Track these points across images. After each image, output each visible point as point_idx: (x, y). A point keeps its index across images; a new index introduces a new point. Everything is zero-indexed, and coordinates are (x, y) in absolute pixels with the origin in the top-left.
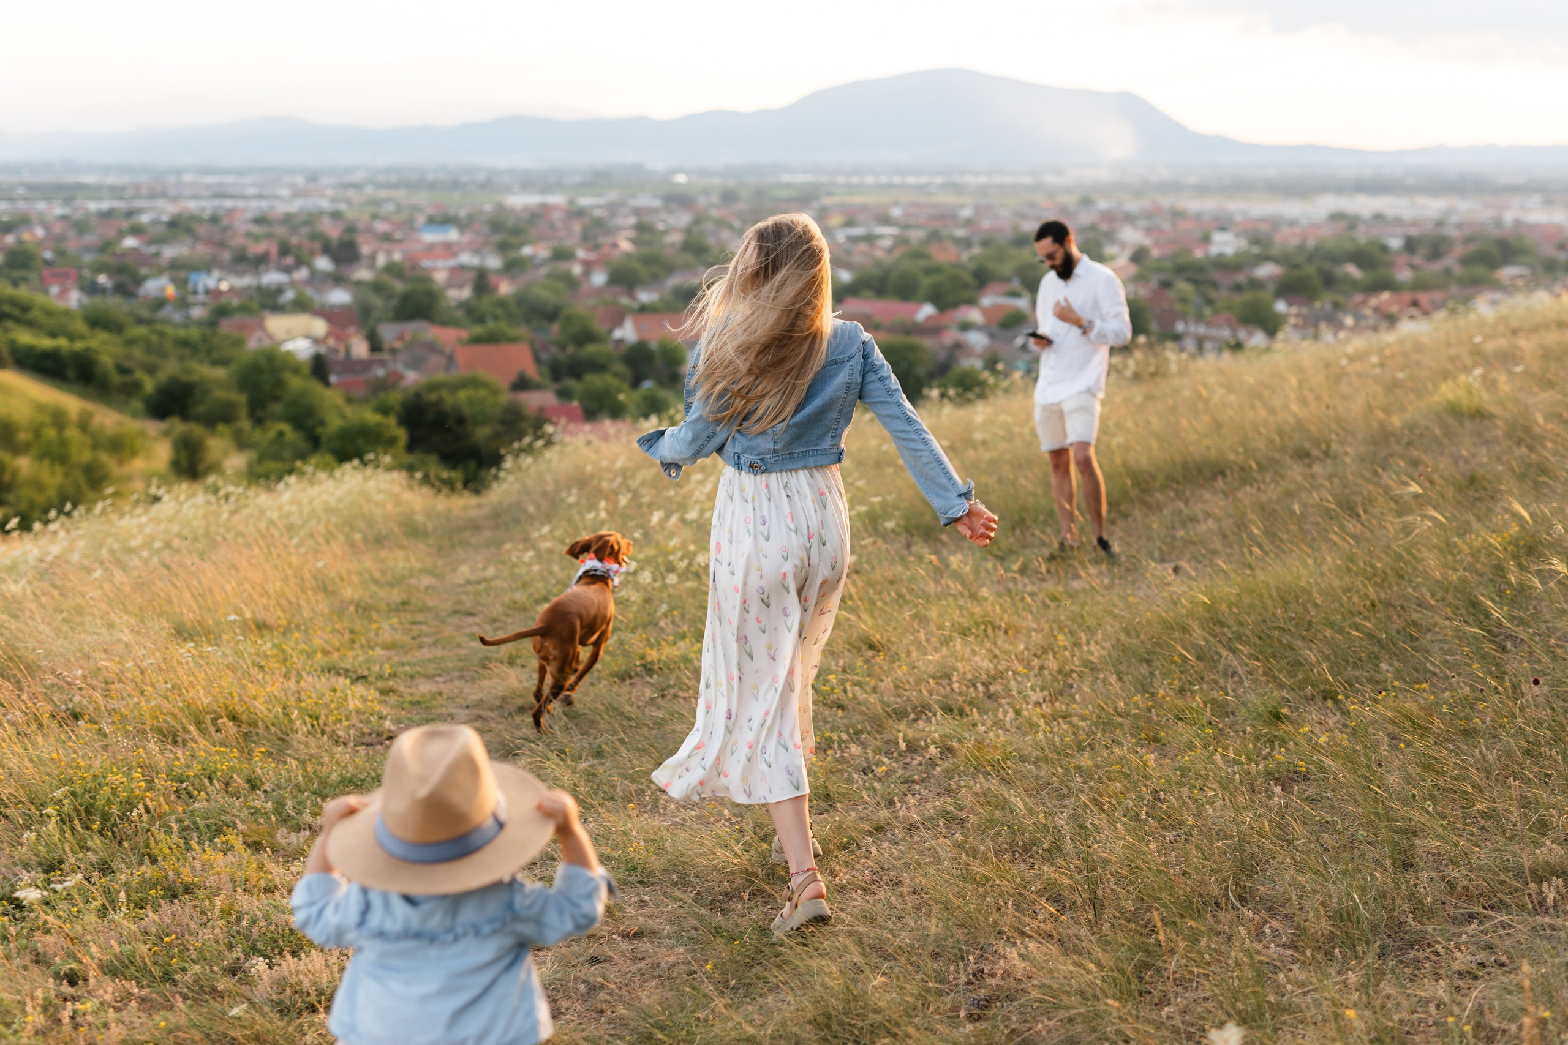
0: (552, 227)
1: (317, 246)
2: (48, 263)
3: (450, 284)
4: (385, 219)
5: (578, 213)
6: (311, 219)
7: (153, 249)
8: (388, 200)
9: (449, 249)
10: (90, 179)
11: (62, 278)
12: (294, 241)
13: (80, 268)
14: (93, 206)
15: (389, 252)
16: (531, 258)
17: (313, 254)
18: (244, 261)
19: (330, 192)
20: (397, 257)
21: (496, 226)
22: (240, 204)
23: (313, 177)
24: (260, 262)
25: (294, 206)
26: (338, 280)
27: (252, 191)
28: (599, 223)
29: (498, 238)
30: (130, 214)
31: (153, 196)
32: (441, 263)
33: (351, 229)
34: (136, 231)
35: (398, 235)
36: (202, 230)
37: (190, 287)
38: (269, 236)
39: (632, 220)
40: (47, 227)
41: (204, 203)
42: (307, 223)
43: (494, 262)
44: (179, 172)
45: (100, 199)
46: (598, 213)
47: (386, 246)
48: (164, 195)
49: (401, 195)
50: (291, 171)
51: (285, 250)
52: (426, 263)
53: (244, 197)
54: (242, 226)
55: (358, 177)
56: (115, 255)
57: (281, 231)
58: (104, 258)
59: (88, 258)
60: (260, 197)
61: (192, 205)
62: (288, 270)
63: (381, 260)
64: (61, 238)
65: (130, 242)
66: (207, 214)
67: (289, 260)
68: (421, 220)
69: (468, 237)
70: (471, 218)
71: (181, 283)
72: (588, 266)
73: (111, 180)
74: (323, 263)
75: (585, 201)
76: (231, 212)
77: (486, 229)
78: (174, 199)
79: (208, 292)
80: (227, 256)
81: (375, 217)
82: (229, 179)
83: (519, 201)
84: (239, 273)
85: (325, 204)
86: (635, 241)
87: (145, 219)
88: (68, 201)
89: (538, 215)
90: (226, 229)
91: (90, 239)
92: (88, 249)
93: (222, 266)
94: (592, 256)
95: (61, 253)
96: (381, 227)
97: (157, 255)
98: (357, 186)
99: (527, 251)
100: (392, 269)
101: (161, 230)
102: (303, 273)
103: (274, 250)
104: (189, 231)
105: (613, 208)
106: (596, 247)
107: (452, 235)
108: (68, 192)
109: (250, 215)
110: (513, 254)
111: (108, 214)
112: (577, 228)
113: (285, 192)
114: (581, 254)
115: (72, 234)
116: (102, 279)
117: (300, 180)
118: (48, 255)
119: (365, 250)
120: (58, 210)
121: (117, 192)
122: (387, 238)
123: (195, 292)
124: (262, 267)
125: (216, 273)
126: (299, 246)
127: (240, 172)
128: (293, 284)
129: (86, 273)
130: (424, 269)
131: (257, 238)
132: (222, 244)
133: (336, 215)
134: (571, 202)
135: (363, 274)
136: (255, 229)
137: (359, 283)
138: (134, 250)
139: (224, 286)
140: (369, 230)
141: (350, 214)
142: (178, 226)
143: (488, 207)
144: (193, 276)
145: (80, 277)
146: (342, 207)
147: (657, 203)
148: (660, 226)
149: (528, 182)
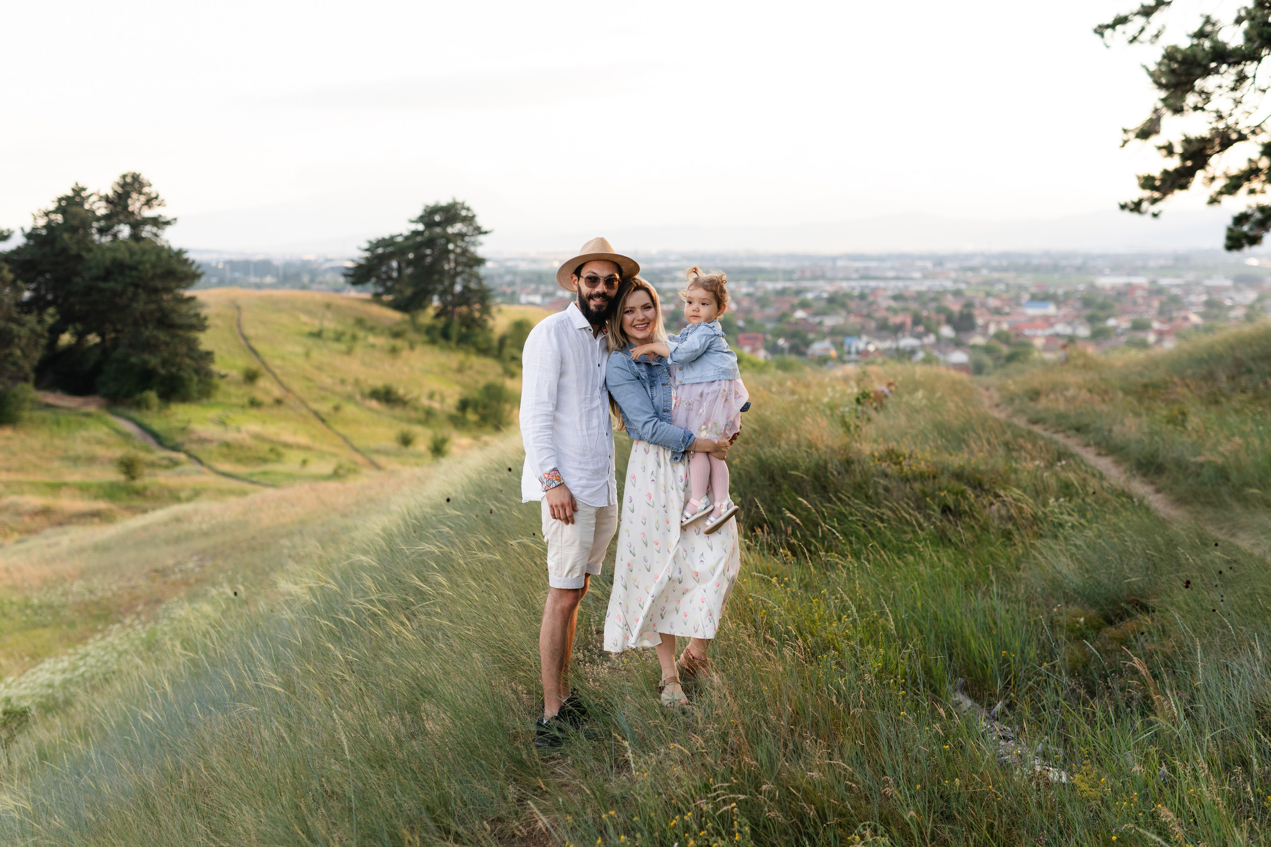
0: (1135, 303)
1: (942, 317)
2: (741, 329)
3: (1046, 348)
4: (996, 296)
5: (1156, 291)
6: (938, 296)
7: (817, 319)
8: (1000, 281)
9: (1047, 321)
10: (767, 265)
11: (752, 341)
12: (925, 313)
13: (765, 333)
14: (770, 286)
15: (998, 323)
16: (1115, 328)
17: (939, 324)
18: (886, 329)
19: (953, 275)
20: (1005, 327)
21: (1087, 302)
22: (882, 284)
23: (939, 261)
24: (897, 330)
25: (923, 286)
26: (958, 344)
27: (891, 274)
28: (1175, 300)
29: (1087, 312)
30: (798, 292)
31: (814, 278)
32: (1040, 332)
33: (969, 305)
34: (804, 305)
35: (1007, 309)
36: (853, 305)
37: (846, 348)
38: (905, 310)
39: (1204, 298)
40: (738, 302)
41: (853, 284)
42: (934, 299)
43: (1083, 331)
44: (834, 259)
45: (776, 280)
46: (1175, 291)
47: (997, 318)
48: (823, 277)
49: (1010, 277)
50: (922, 257)
51: (917, 320)
52: (1027, 332)
53: (885, 279)
54: (884, 302)
55: (975, 262)
56: (789, 323)
57: (914, 306)
58: (781, 326)
59: (769, 326)
60: (897, 278)
61: (845, 285)
62: (919, 336)
63: (992, 329)
64: (748, 311)
65: (800, 314)
66: (856, 293)
67: (921, 329)
68: (1026, 297)
69: (1064, 311)
70: (1067, 295)
71: (839, 346)
72: (1161, 334)
73: (783, 265)
74: (947, 331)
75: (1164, 282)
76: (874, 291)
77: (1078, 305)
78: (832, 280)
79: (858, 352)
80: (873, 325)
81: (988, 294)
82: (873, 264)
83: (1108, 281)
84: (882, 339)
85: (949, 285)
86: (1203, 315)
87: (810, 296)
88: (751, 282)
89: (1124, 293)
90: (871, 304)
91: (770, 311)
92: (769, 319)
93: (869, 333)
94: (1165, 327)
95: (749, 322)
96: (993, 302)
97: (820, 323)
98: (973, 269)
99: (1111, 322)
100: (1000, 336)
101: (822, 305)
102: (931, 339)
103: (909, 321)
104: (844, 305)
105: (1188, 288)
106: (1170, 320)
107: (1051, 309)
108: (752, 274)
109: (890, 293)
110: (1100, 325)
111: (782, 293)
112: (1156, 304)
113: (917, 275)
114: (1156, 325)
115: (756, 308)
116: (781, 342)
117: (929, 265)
118: (741, 323)
119: (980, 321)
120: (745, 289)
121: (788, 274)
122: (997, 311)
123: (849, 353)
124: (900, 335)
125: (865, 338)
126: (928, 318)
127: (881, 258)
128: (923, 347)
129: (769, 337)
130: (1026, 336)
131: (895, 312)
132: (869, 316)
133: (957, 293)
134: (1153, 282)
135: (978, 340)
136: (893, 303)
137: (974, 347)
138: (804, 320)
139: (871, 348)
140: (983, 305)
141: (969, 293)
142: (835, 302)
143: (1081, 287)
144: (848, 340)
145: (765, 340)
146: (963, 286)
147: (1228, 283)
148: (1228, 302)
149: (1118, 265)
